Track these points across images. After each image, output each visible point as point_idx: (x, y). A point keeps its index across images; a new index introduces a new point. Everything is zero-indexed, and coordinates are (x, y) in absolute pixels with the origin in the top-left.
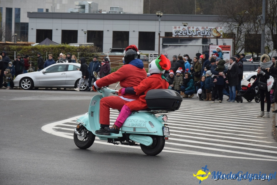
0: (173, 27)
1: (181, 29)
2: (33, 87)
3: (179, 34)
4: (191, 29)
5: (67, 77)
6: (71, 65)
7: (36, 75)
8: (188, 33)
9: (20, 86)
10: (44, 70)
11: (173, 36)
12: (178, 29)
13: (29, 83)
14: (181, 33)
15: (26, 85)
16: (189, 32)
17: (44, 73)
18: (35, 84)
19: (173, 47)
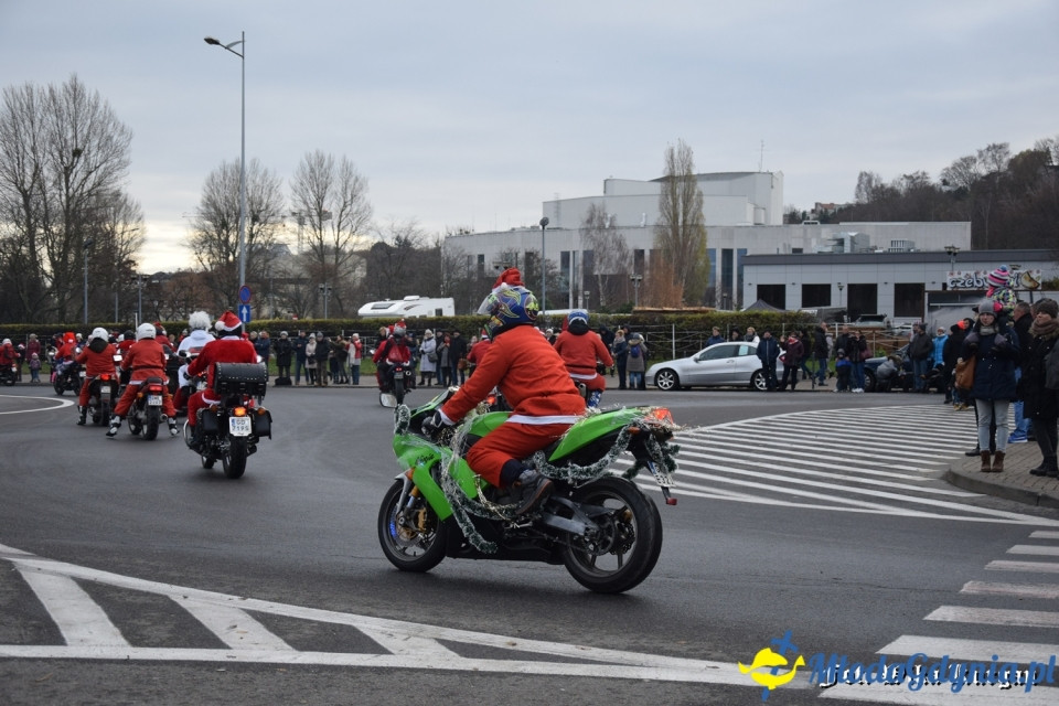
0: (948, 273)
1: (962, 276)
2: (677, 386)
3: (959, 285)
4: (981, 276)
5: (736, 366)
6: (744, 345)
7: (682, 365)
8: (975, 283)
9: (656, 384)
10: (697, 355)
11: (949, 289)
12: (956, 276)
13: (671, 379)
14: (963, 284)
15: (666, 382)
16: (978, 282)
17: (697, 360)
18: (682, 381)
19: (948, 309)
